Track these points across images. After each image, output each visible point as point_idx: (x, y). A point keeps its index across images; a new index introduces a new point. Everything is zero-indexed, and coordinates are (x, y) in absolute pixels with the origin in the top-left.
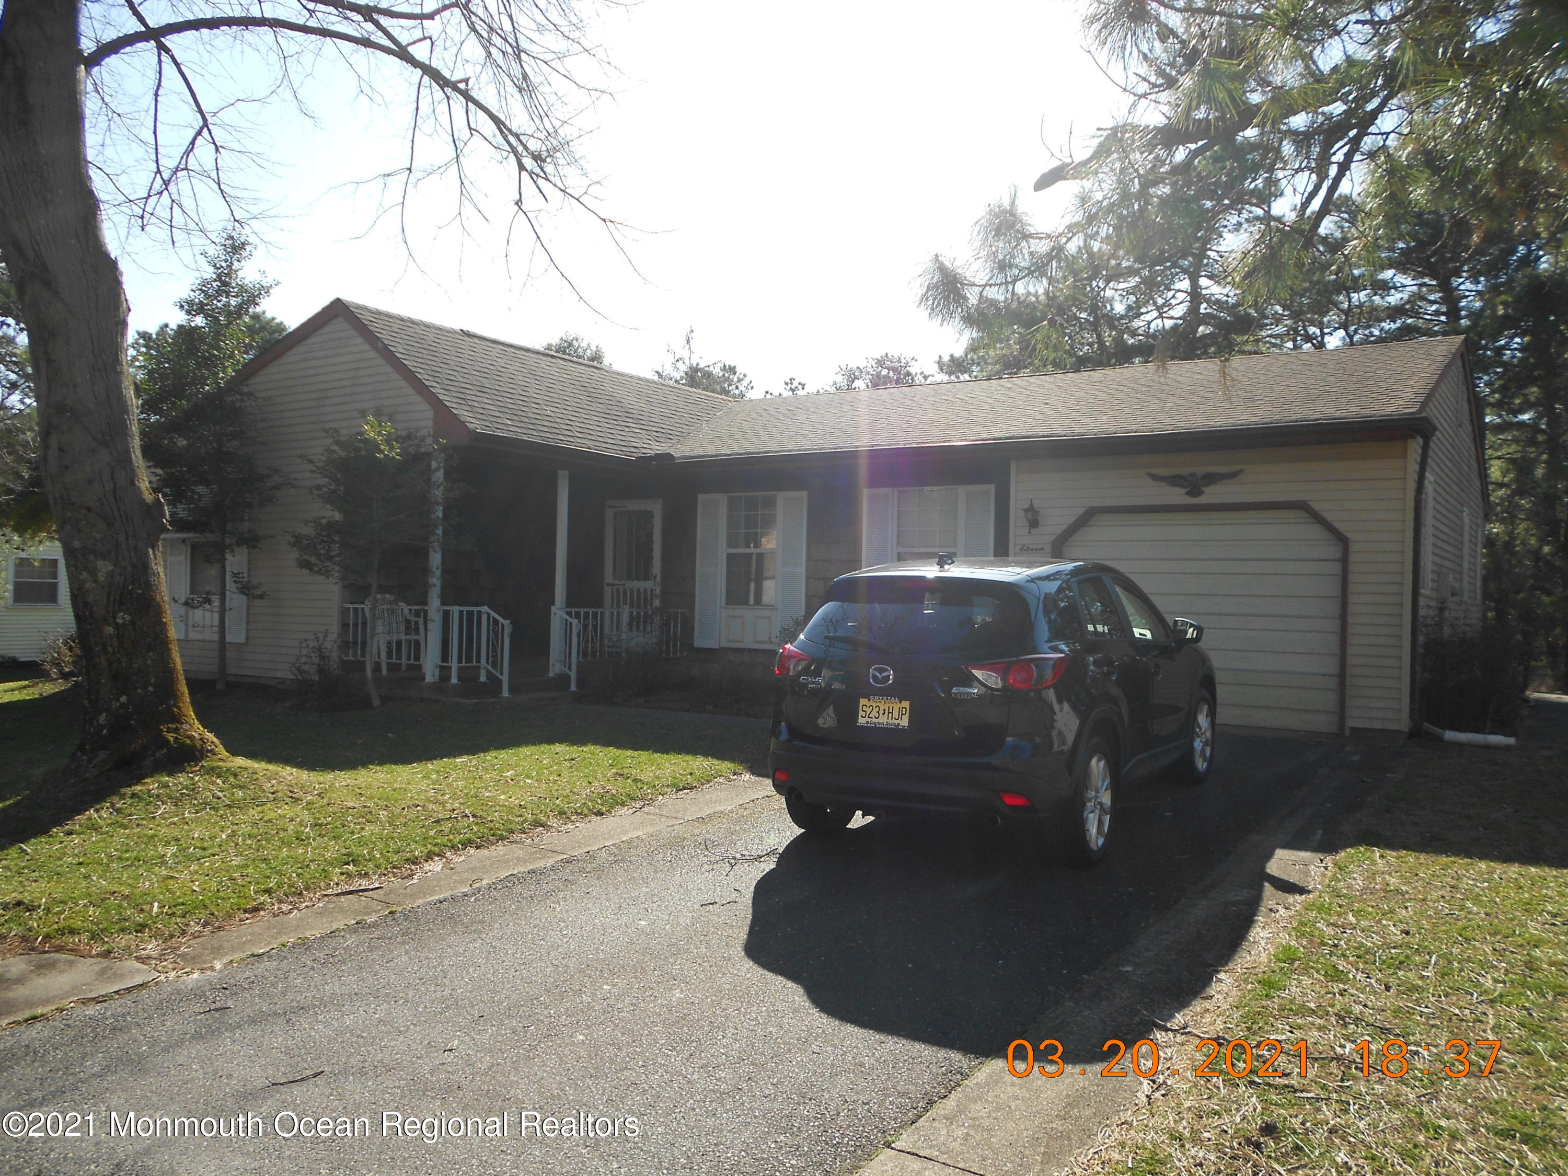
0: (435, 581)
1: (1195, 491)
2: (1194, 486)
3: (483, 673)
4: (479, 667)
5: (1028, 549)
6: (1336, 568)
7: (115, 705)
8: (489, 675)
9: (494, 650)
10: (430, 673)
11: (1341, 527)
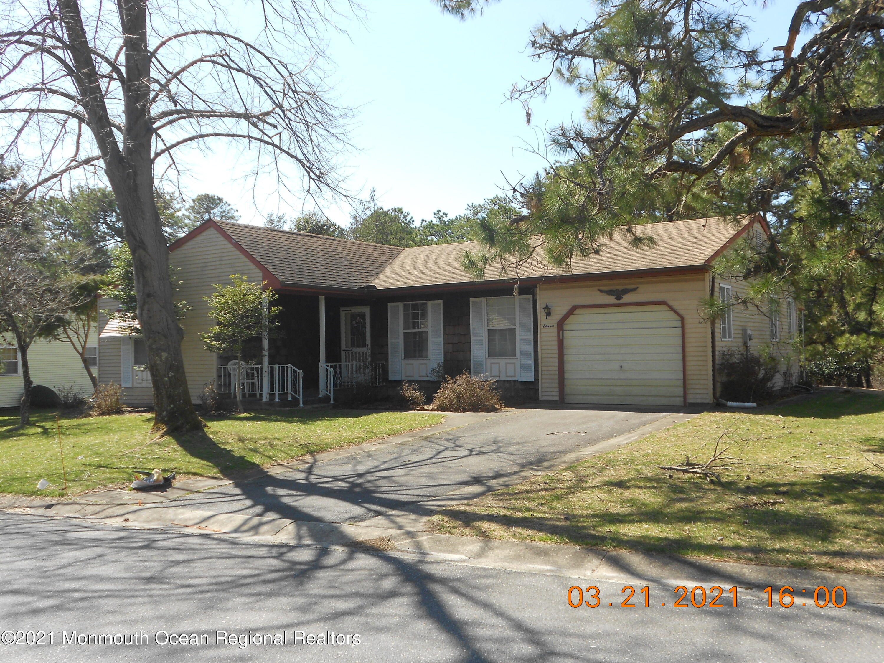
0: (266, 353)
1: (619, 298)
2: (618, 295)
3: (290, 396)
4: (287, 394)
5: (546, 326)
6: (679, 331)
7: (169, 408)
8: (292, 396)
9: (295, 384)
10: (265, 398)
11: (681, 312)
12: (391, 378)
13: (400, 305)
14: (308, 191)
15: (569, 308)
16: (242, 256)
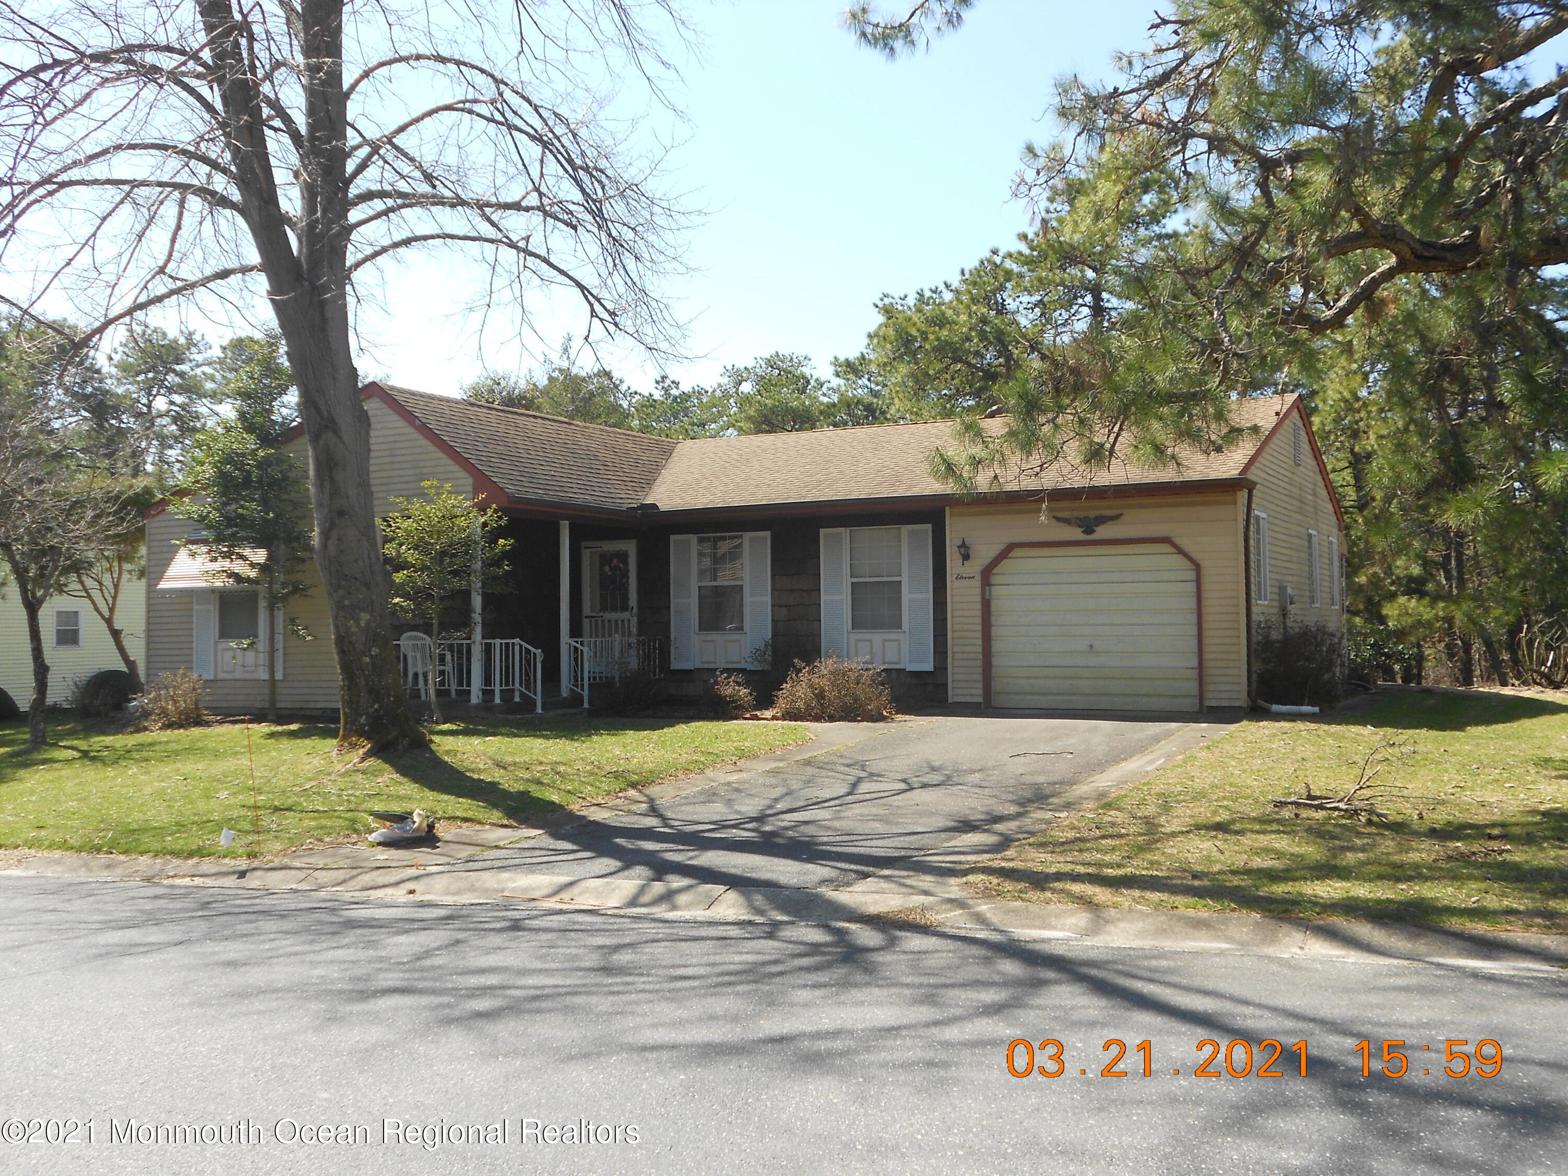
0: (477, 617)
1: (1089, 530)
2: (1089, 526)
3: (517, 694)
4: (513, 690)
5: (962, 578)
6: (1192, 587)
7: (371, 710)
8: (522, 695)
9: (527, 675)
10: (475, 698)
11: (1196, 556)
12: (674, 666)
13: (693, 538)
14: (586, 338)
15: (1002, 547)
16: (433, 448)
